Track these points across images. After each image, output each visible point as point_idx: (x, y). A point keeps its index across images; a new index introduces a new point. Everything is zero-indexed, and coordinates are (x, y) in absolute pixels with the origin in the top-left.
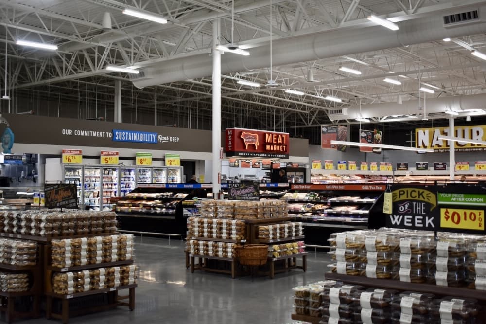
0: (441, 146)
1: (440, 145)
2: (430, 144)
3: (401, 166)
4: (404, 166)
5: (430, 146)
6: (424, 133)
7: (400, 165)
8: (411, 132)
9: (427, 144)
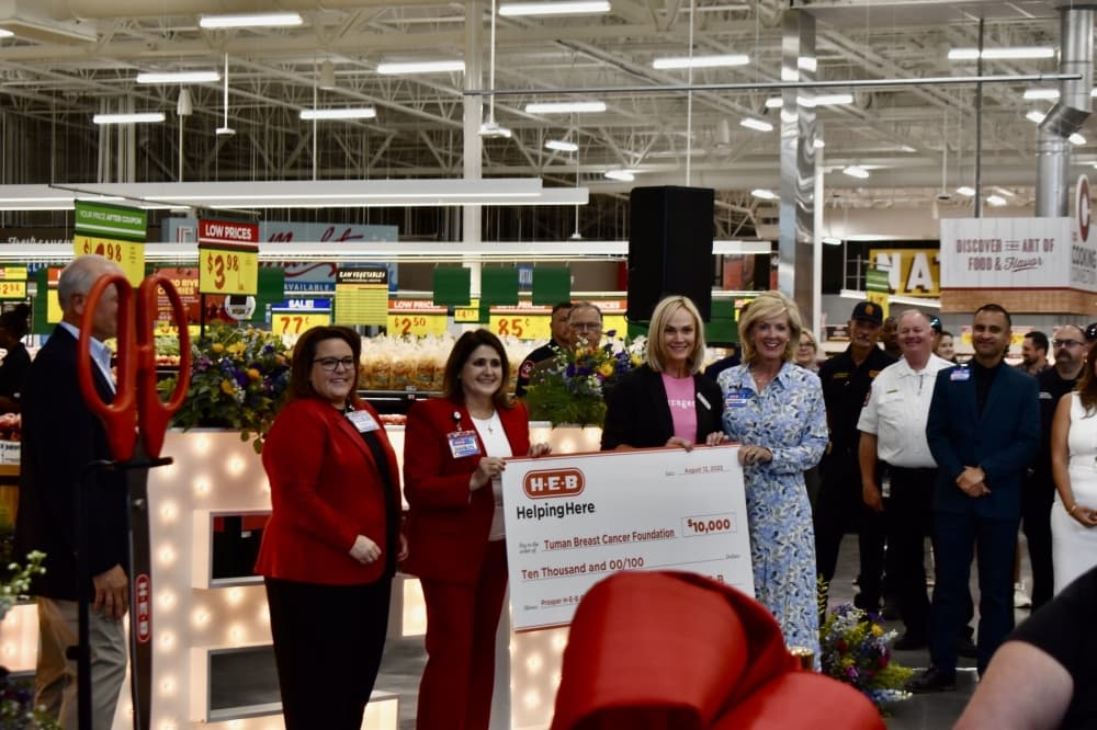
0: (927, 291)
1: (926, 287)
2: (904, 284)
3: (835, 333)
4: (843, 333)
5: (903, 289)
6: (890, 259)
7: (834, 329)
8: (859, 256)
9: (895, 283)
